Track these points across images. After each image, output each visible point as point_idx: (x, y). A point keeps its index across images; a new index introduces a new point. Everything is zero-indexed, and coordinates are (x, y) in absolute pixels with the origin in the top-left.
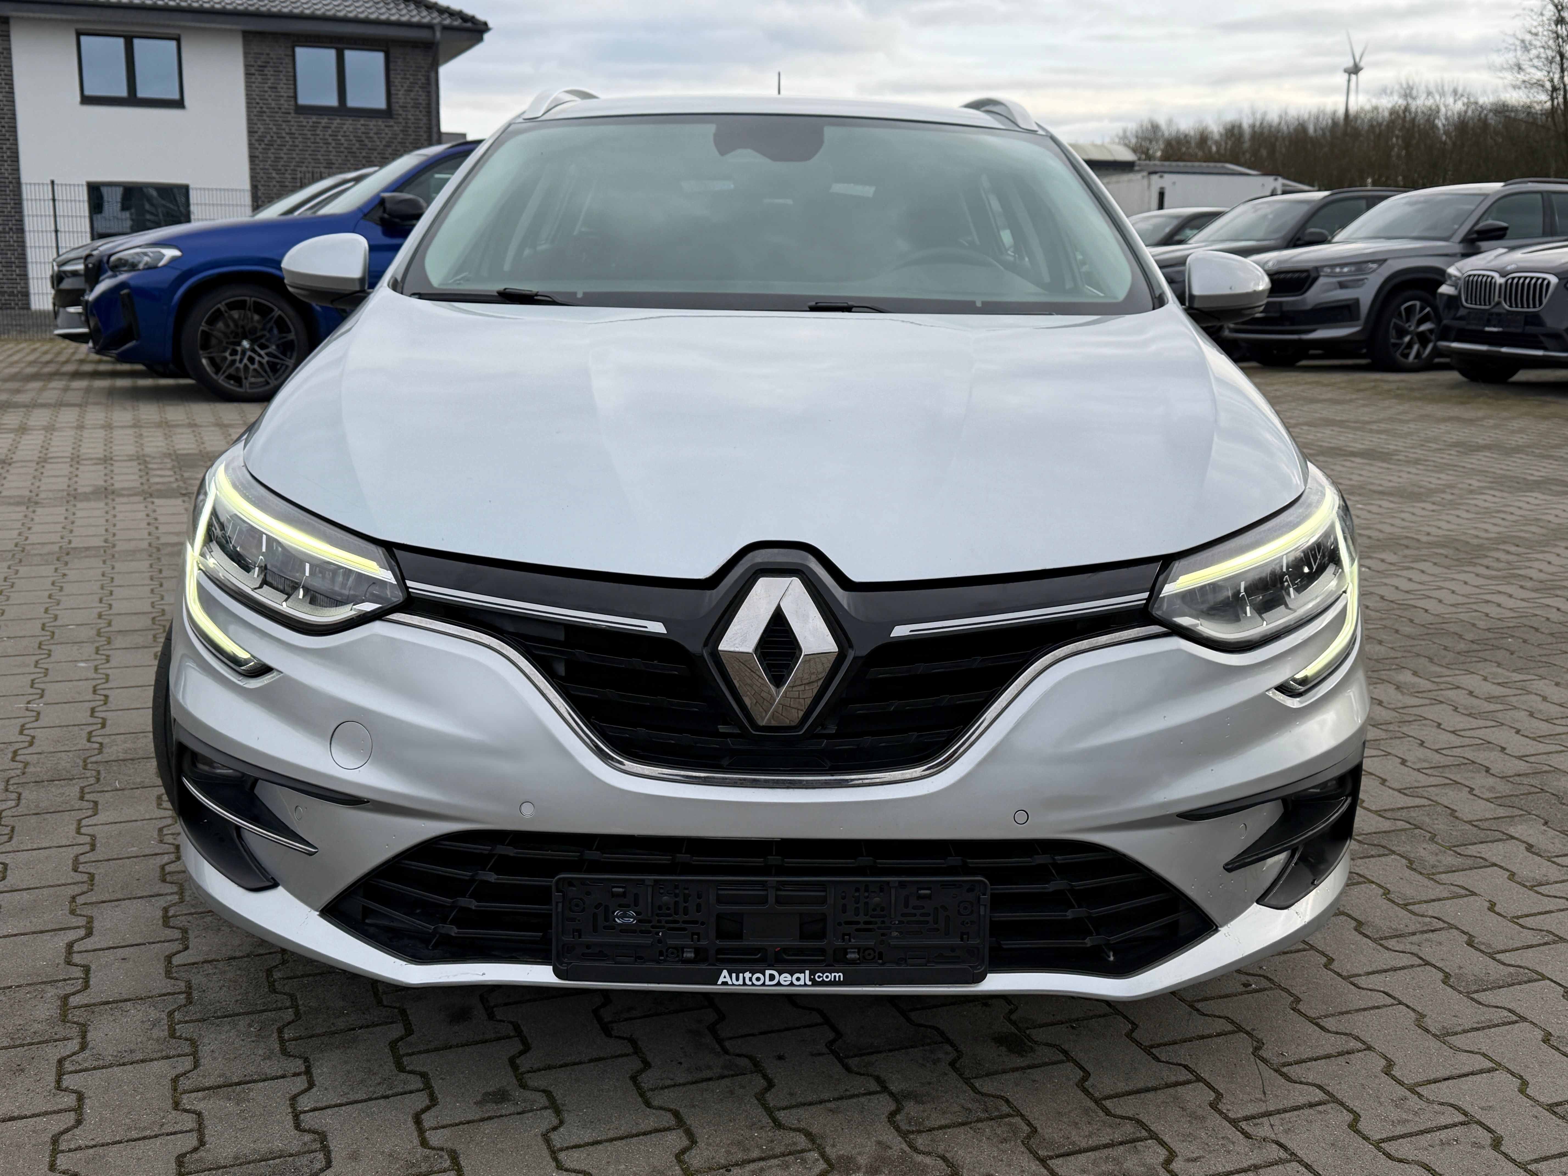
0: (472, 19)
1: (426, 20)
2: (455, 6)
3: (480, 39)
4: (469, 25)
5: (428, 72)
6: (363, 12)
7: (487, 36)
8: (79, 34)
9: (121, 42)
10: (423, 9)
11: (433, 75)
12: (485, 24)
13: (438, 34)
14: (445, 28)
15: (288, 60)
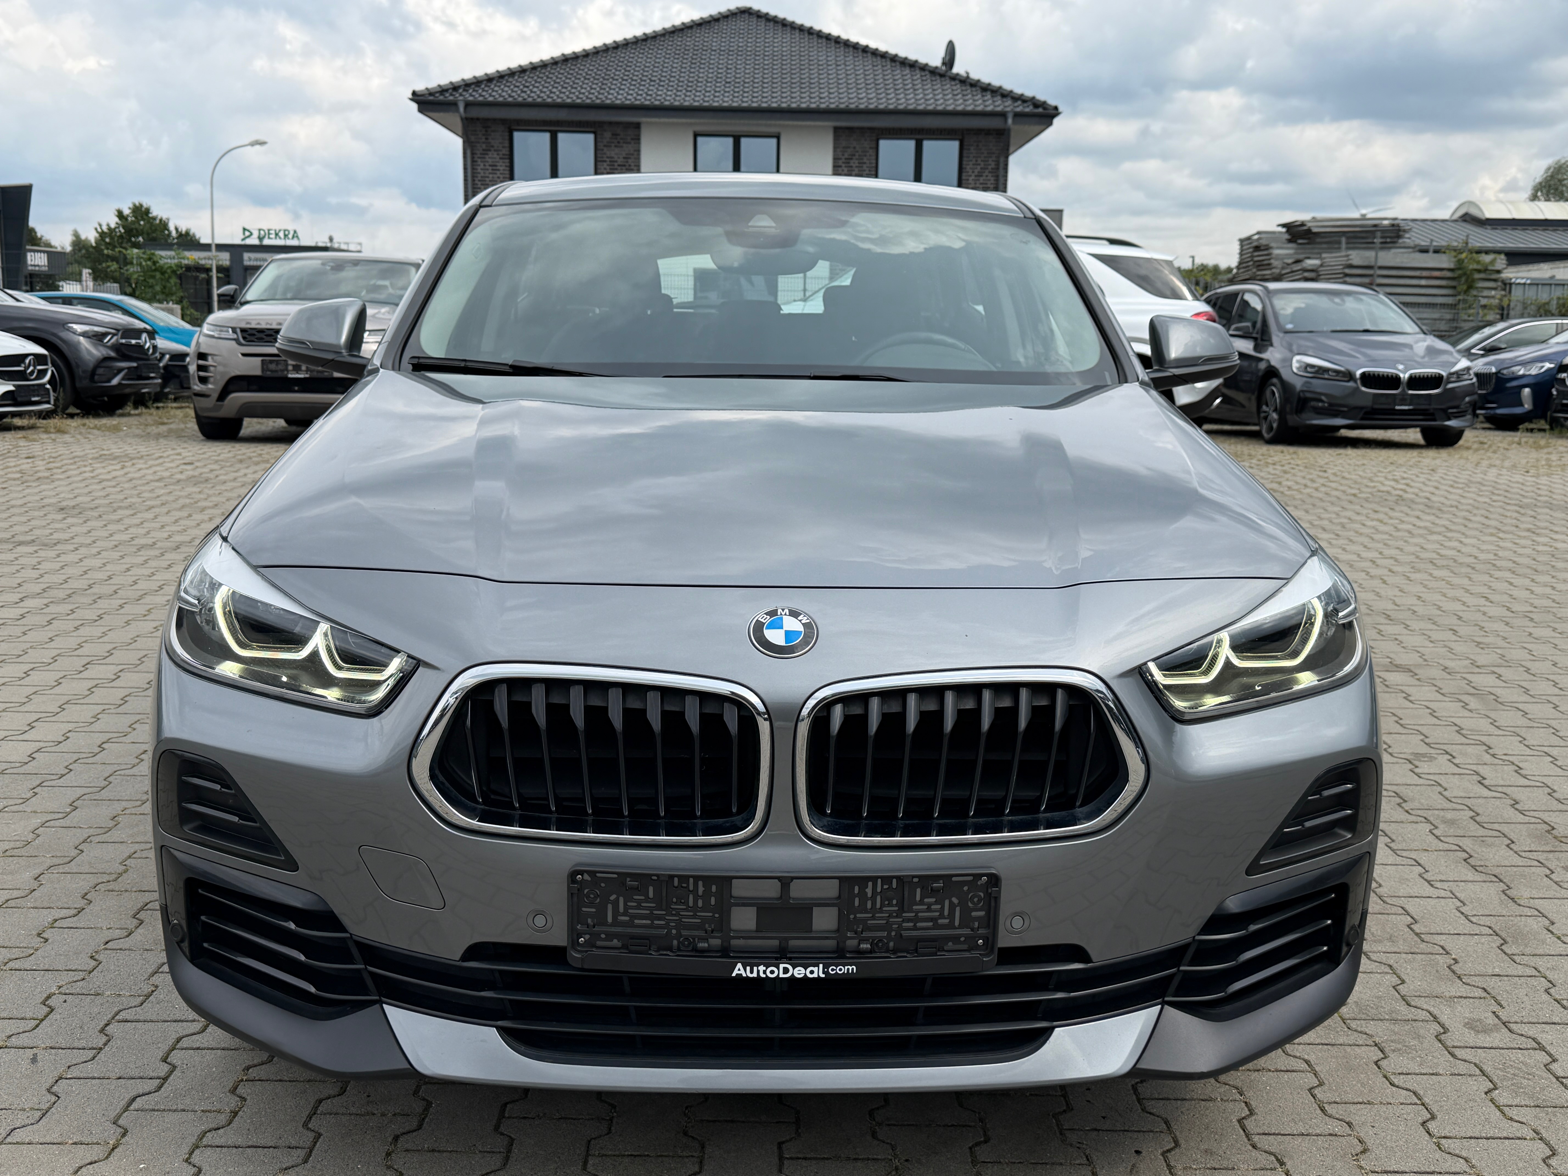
0: (1043, 105)
1: (999, 109)
2: (1029, 93)
3: (1050, 124)
4: (1040, 110)
5: (998, 157)
6: (941, 105)
7: (1056, 121)
8: (696, 135)
9: (730, 141)
10: (999, 97)
11: (1002, 159)
12: (1056, 108)
13: (1010, 121)
14: (1017, 115)
15: (872, 152)
